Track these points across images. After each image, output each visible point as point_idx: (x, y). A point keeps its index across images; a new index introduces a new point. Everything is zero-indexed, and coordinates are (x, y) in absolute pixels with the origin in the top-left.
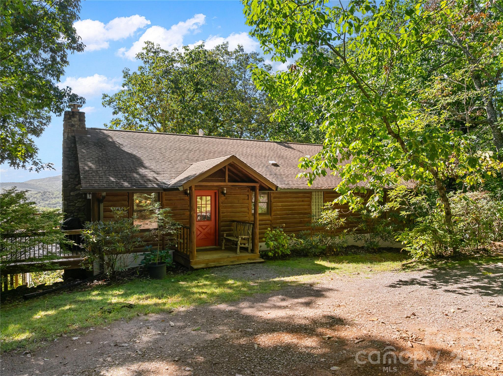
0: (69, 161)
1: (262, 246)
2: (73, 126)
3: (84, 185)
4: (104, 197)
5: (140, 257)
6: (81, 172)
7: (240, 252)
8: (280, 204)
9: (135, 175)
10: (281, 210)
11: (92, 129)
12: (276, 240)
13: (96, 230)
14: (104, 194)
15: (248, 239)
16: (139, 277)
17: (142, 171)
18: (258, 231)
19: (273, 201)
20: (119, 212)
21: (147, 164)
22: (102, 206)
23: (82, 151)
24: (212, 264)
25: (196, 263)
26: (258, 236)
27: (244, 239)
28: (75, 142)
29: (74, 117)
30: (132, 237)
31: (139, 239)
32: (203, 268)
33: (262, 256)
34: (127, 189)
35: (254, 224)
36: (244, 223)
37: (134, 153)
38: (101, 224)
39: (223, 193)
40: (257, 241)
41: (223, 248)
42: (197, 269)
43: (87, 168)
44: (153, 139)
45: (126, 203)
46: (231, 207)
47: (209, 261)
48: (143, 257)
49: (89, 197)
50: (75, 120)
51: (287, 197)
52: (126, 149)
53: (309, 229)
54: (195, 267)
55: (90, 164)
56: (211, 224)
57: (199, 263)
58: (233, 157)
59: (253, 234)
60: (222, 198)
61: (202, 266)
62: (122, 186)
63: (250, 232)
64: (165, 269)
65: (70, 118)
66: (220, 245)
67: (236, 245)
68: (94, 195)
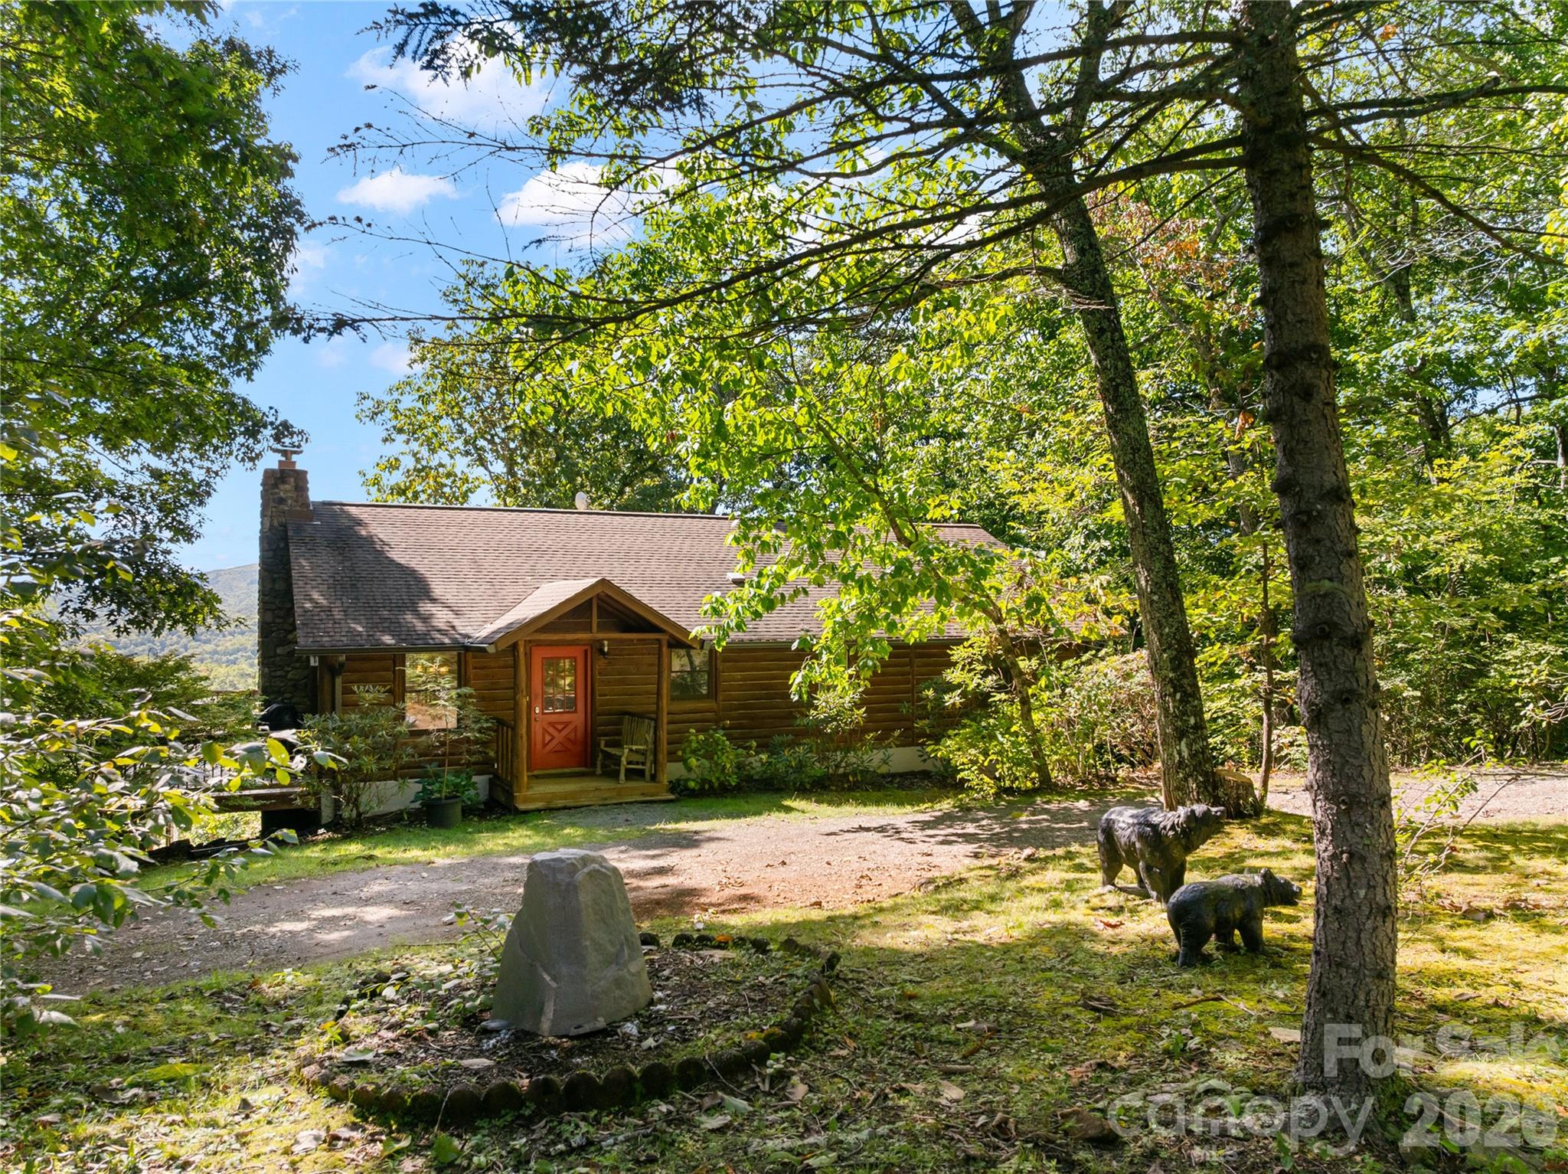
0: (274, 581)
1: (673, 770)
2: (282, 501)
3: (303, 640)
4: (342, 665)
5: (414, 787)
6: (298, 611)
7: (627, 778)
8: (738, 675)
9: (409, 617)
10: (740, 688)
11: (324, 504)
12: (709, 756)
13: (324, 731)
14: (342, 658)
15: (643, 753)
16: (409, 825)
17: (426, 607)
18: (664, 736)
19: (720, 666)
20: (369, 694)
21: (437, 590)
22: (339, 681)
23: (302, 565)
24: (560, 803)
25: (526, 801)
26: (664, 747)
27: (637, 751)
28: (285, 538)
29: (284, 482)
30: (395, 747)
31: (410, 750)
32: (539, 811)
33: (672, 790)
34: (388, 649)
35: (656, 720)
36: (641, 716)
37: (413, 564)
38: (335, 720)
39: (601, 651)
40: (662, 757)
41: (599, 771)
42: (526, 812)
43: (308, 605)
44: (461, 525)
45: (390, 675)
46: (622, 682)
47: (555, 796)
48: (419, 787)
49: (314, 662)
50: (286, 489)
51: (756, 659)
52: (396, 555)
53: (792, 732)
54: (522, 807)
55: (316, 596)
56: (578, 719)
57: (533, 800)
58: (603, 581)
59: (656, 741)
60: (601, 663)
61: (539, 805)
62: (379, 642)
63: (650, 737)
64: (458, 809)
65: (276, 486)
66: (594, 765)
67: (618, 763)
68: (322, 659)
